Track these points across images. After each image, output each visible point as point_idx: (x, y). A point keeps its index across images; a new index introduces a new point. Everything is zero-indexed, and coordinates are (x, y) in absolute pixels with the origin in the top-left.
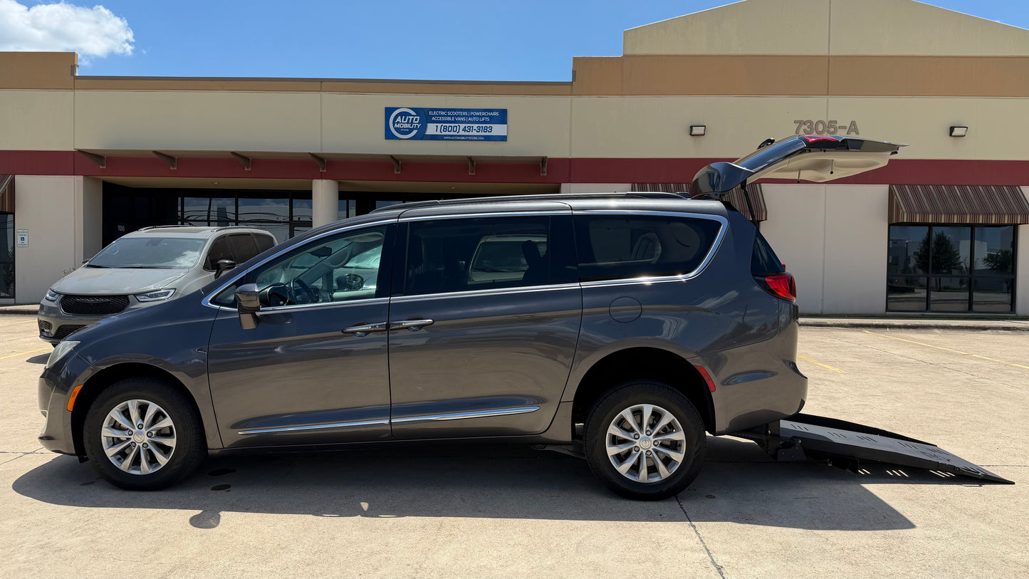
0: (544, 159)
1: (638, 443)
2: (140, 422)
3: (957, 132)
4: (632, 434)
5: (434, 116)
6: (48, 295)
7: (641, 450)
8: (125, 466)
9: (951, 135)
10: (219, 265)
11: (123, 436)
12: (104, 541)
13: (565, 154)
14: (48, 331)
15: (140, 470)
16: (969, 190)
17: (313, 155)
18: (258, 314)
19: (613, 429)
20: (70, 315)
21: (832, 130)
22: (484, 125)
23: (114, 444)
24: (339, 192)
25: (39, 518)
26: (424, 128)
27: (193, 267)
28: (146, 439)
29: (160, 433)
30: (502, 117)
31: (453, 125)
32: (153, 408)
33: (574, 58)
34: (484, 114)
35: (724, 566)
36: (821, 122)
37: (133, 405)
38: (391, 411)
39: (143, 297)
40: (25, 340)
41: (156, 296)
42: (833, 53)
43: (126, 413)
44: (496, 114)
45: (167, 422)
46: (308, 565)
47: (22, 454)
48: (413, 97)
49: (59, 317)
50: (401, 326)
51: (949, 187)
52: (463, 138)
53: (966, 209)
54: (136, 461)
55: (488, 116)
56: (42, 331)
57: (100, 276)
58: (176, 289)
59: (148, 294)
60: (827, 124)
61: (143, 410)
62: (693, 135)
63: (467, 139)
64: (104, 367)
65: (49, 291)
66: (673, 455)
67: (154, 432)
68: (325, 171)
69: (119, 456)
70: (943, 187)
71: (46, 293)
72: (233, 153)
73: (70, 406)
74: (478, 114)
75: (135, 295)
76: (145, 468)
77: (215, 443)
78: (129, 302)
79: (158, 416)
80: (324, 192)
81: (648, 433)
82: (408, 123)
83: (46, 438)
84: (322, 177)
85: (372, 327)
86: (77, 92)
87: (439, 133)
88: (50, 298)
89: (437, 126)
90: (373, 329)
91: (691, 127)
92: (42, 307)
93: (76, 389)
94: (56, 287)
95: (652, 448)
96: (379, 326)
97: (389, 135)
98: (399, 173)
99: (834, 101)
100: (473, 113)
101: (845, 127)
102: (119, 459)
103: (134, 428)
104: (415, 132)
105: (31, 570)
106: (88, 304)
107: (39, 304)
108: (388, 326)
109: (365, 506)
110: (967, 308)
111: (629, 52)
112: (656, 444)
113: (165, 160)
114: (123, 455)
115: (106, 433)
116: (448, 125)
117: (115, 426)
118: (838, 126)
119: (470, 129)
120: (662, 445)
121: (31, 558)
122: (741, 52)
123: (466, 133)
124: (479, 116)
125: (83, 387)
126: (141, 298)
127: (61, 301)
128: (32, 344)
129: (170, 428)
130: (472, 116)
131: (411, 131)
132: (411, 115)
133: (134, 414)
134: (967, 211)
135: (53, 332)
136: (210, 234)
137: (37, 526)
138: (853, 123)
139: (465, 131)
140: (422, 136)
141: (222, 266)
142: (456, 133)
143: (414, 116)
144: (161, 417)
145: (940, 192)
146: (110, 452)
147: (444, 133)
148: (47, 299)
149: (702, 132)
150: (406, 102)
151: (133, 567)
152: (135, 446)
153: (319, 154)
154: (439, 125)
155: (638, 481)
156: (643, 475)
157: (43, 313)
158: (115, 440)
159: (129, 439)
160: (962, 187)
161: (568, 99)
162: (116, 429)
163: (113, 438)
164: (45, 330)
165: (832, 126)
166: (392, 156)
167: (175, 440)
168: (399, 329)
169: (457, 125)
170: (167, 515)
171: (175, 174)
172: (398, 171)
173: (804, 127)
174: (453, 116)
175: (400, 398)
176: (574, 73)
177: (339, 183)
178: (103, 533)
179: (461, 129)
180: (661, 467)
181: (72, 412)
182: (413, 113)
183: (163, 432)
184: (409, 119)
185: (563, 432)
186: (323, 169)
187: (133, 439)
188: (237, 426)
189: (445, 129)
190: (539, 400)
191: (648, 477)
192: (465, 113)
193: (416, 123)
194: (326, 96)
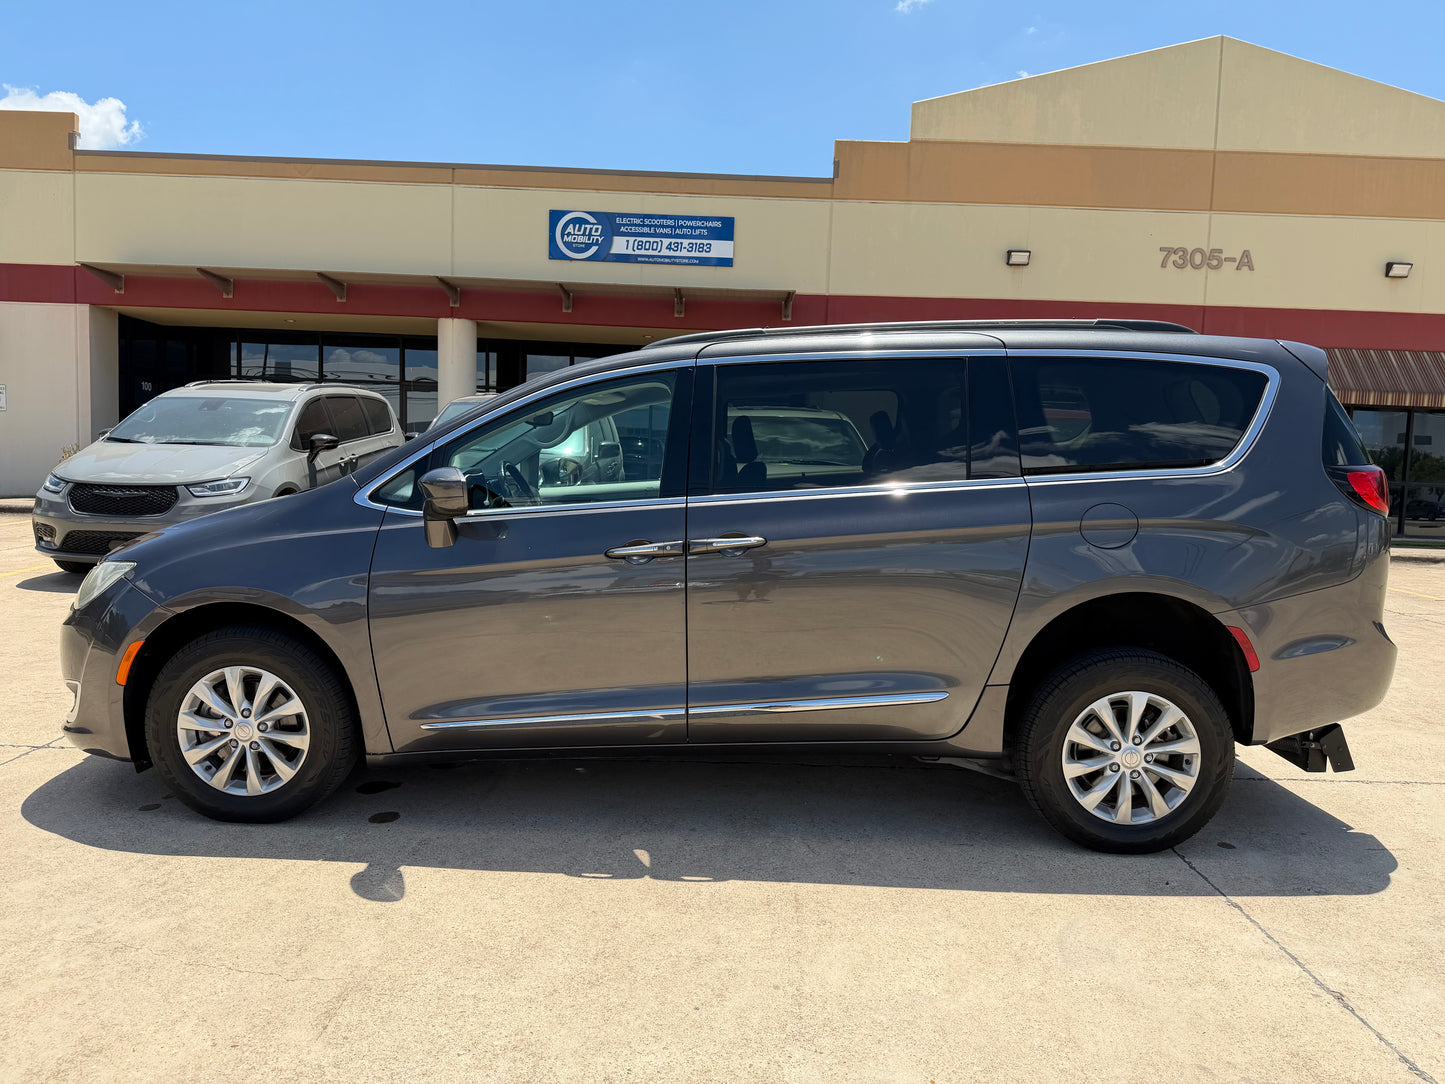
0: (790, 295)
1: (1118, 757)
2: (245, 705)
3: (1396, 270)
4: (1108, 743)
5: (624, 225)
6: (48, 484)
7: (1122, 769)
8: (219, 779)
9: (1387, 275)
10: (313, 441)
11: (215, 731)
12: (201, 929)
13: (821, 290)
14: (49, 539)
15: (245, 787)
16: (1409, 356)
17: (441, 280)
18: (457, 521)
19: (1076, 732)
20: (85, 514)
21: (1215, 263)
22: (699, 241)
23: (199, 743)
24: (478, 339)
25: (75, 877)
26: (608, 243)
27: (274, 444)
28: (257, 736)
29: (281, 726)
30: (725, 229)
31: (652, 240)
32: (268, 682)
33: (838, 144)
34: (699, 224)
35: (1344, 993)
36: (1200, 251)
37: (233, 676)
38: (687, 694)
39: (199, 489)
40: (10, 552)
41: (220, 488)
42: (1220, 147)
43: (221, 688)
44: (718, 224)
45: (294, 707)
46: (592, 984)
47: (28, 749)
48: (593, 195)
49: (69, 517)
50: (710, 548)
51: (1381, 352)
52: (667, 260)
53: (1404, 385)
54: (239, 773)
55: (706, 228)
56: (39, 539)
57: (131, 454)
58: (250, 478)
59: (208, 485)
60: (1208, 254)
61: (250, 685)
62: (1011, 265)
63: (673, 261)
64: (181, 610)
65: (50, 477)
66: (1176, 777)
67: (269, 724)
68: (458, 305)
69: (208, 763)
70: (1372, 351)
71: (45, 479)
72: (321, 274)
73: (122, 678)
74: (689, 223)
75: (187, 486)
76: (255, 785)
77: (377, 744)
78: (177, 497)
79: (277, 695)
80: (455, 338)
81: (1137, 741)
82: (584, 234)
83: (76, 730)
84: (453, 314)
85: (659, 548)
86: (79, 176)
87: (630, 252)
88: (52, 488)
89: (628, 241)
90: (661, 552)
91: (1009, 253)
92: (39, 502)
93: (133, 645)
94: (61, 470)
95: (1142, 766)
96: (671, 546)
97: (555, 254)
98: (570, 311)
99: (1219, 219)
100: (681, 222)
101: (1234, 260)
102: (208, 769)
103: (235, 715)
104: (594, 249)
105: (75, 992)
106: (113, 499)
107: (34, 497)
108: (686, 547)
109: (644, 856)
110: (1396, 531)
111: (920, 136)
112: (1148, 759)
113: (214, 282)
114: (215, 761)
115: (186, 722)
116: (644, 239)
117: (201, 711)
118: (1223, 256)
119: (679, 246)
120: (1158, 762)
121: (72, 966)
122: (1086, 141)
123: (672, 253)
124: (692, 228)
125: (144, 644)
126: (196, 490)
127: (70, 494)
128: (20, 559)
129: (299, 717)
130: (682, 227)
131: (588, 247)
132: (589, 223)
133: (235, 690)
134: (1406, 388)
135: (58, 541)
136: (297, 395)
137: (74, 893)
138: (1246, 254)
139: (670, 249)
140: (605, 255)
141: (318, 444)
142: (656, 253)
143: (594, 224)
144: (281, 697)
145: (1368, 360)
146: (193, 756)
147: (638, 252)
148: (46, 489)
149: (1025, 260)
150: (581, 202)
151: (266, 987)
152: (236, 747)
153: (449, 278)
154: (632, 239)
155: (1114, 821)
156: (1124, 813)
157: (38, 511)
158: (201, 736)
159: (224, 734)
160: (1398, 352)
161: (827, 204)
162: (202, 716)
163: (197, 732)
164: (45, 538)
165: (1214, 258)
166: (561, 285)
167: (307, 737)
168: (707, 552)
169: (658, 240)
170: (303, 873)
171: (228, 305)
172: (568, 308)
173: (1174, 257)
174: (652, 226)
175: (705, 672)
176: (836, 164)
177: (479, 325)
178: (198, 911)
179: (663, 247)
180: (1156, 797)
181: (126, 687)
182: (591, 219)
183: (284, 722)
184: (586, 229)
185: (988, 737)
186: (455, 302)
187: (233, 734)
188: (421, 714)
189: (641, 246)
190: (950, 682)
191: (1133, 815)
192: (670, 222)
193: (597, 236)
194: (461, 191)
